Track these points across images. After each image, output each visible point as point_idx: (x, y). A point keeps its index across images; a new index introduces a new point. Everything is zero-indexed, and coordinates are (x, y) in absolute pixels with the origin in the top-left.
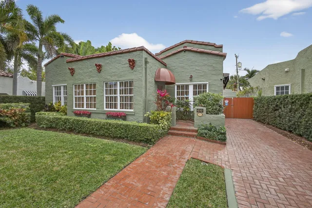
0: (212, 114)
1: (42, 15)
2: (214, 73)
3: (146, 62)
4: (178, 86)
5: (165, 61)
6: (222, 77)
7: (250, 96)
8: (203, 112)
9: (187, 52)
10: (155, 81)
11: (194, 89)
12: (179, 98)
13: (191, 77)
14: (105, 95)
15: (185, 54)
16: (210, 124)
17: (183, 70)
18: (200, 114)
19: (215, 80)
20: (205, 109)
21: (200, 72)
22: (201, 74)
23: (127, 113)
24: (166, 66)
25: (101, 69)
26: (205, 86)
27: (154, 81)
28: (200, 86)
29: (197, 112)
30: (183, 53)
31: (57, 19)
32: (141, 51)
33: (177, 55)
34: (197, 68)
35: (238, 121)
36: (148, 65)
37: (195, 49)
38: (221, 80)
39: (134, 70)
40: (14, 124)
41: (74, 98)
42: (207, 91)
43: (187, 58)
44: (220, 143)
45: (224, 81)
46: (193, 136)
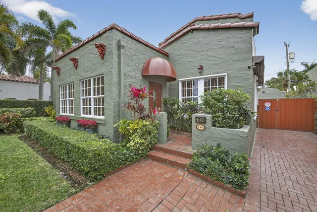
0: (223, 127)
1: (52, 19)
2: (236, 58)
3: (119, 47)
4: (184, 83)
5: (166, 50)
6: (251, 64)
7: (309, 95)
8: (205, 122)
9: (195, 33)
10: (143, 76)
11: (205, 86)
12: (184, 100)
13: (201, 68)
14: (81, 97)
15: (192, 36)
16: (219, 146)
17: (190, 60)
18: (201, 127)
19: (239, 70)
20: (209, 117)
21: (215, 59)
22: (216, 62)
23: (98, 122)
24: (168, 56)
25: (77, 64)
26: (221, 80)
27: (141, 76)
28: (214, 80)
29: (196, 122)
30: (189, 36)
31: (69, 24)
32: (110, 31)
33: (182, 39)
34: (210, 53)
35: (288, 134)
36: (122, 50)
37: (206, 26)
38: (249, 67)
39: (104, 59)
40: (8, 130)
41: (61, 101)
42: (226, 88)
43: (195, 41)
44: (231, 191)
45: (254, 69)
46: (182, 166)
